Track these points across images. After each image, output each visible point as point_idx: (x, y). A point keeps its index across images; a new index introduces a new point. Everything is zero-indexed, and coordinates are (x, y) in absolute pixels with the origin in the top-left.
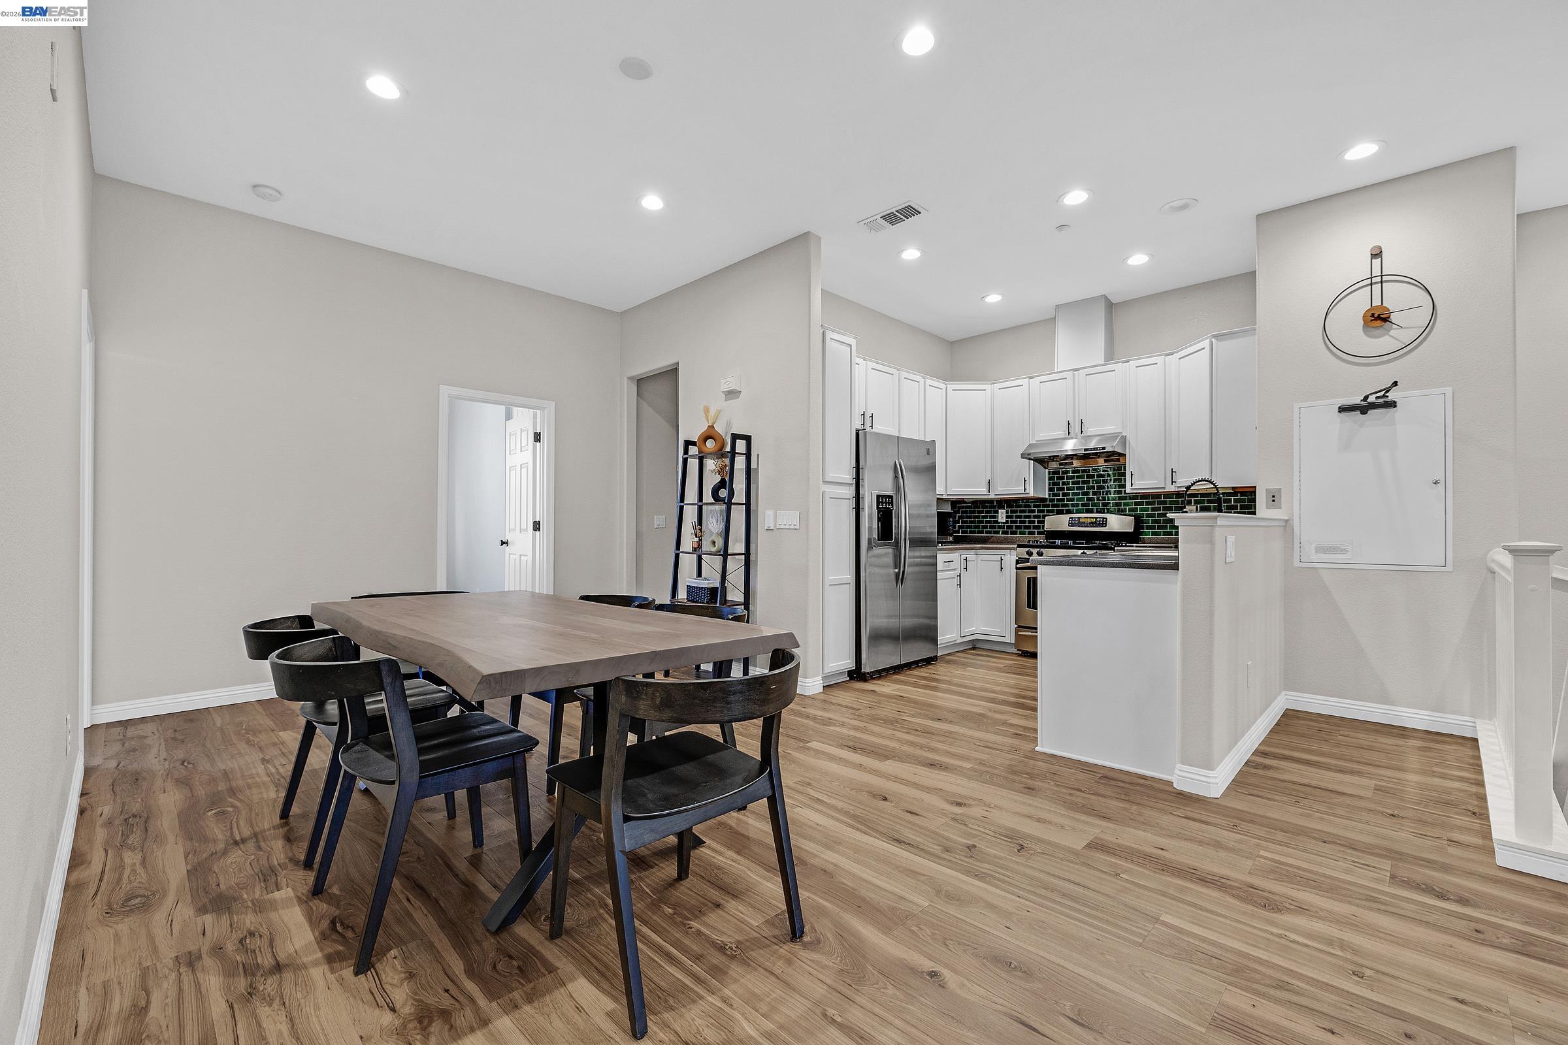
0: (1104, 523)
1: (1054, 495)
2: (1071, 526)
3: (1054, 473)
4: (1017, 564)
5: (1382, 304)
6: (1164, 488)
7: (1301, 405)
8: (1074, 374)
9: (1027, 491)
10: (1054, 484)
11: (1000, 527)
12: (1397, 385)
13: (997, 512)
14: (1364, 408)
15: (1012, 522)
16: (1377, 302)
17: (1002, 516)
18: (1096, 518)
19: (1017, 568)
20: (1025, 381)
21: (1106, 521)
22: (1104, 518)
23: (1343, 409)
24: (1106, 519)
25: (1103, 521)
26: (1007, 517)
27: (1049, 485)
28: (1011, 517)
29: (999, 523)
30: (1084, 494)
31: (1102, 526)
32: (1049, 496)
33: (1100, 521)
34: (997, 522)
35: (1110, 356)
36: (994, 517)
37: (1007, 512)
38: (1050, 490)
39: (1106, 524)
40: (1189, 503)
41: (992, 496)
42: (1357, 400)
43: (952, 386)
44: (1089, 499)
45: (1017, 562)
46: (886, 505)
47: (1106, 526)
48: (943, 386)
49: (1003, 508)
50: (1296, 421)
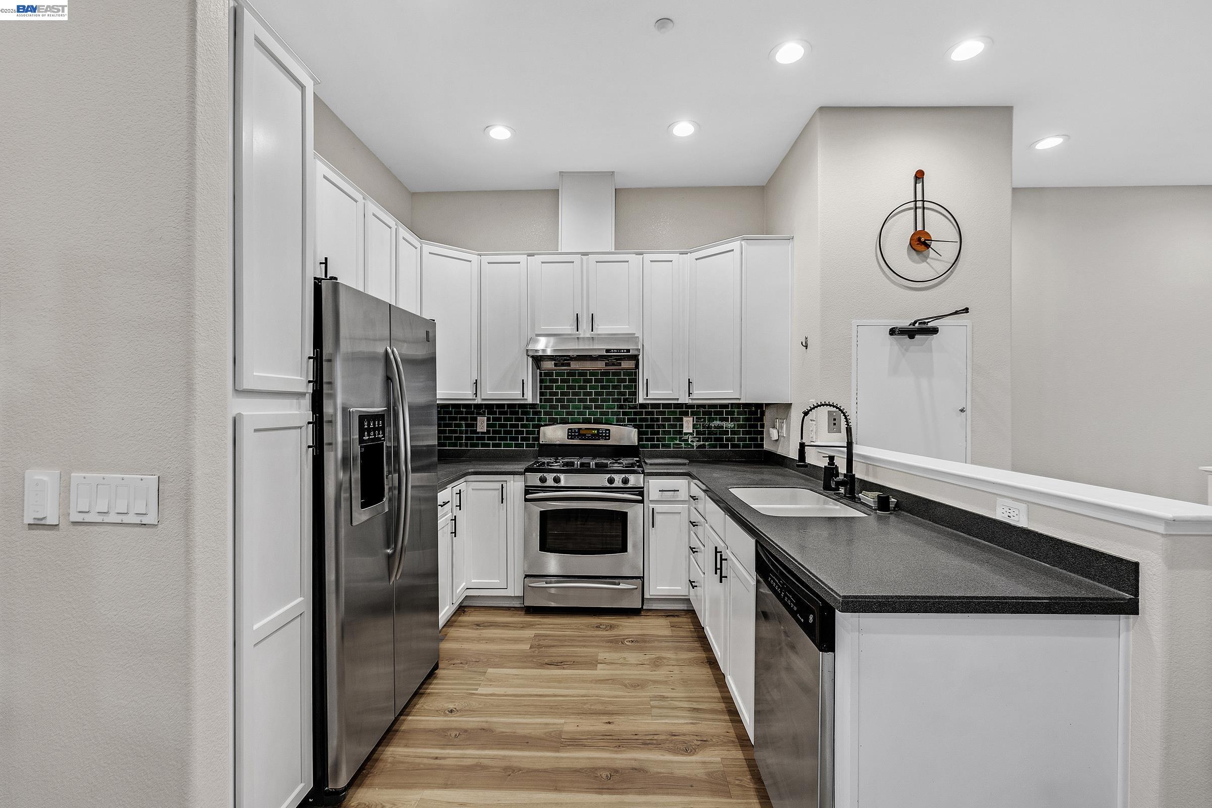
0: (607, 436)
1: (546, 401)
2: (571, 439)
3: (546, 374)
4: (526, 495)
5: (924, 229)
6: (678, 399)
7: (859, 322)
8: (582, 259)
9: (525, 397)
10: (546, 387)
11: (478, 439)
12: (968, 312)
13: (476, 419)
14: (911, 333)
15: (494, 432)
16: (920, 228)
17: (482, 424)
18: (598, 430)
19: (526, 500)
20: (522, 258)
21: (609, 433)
22: (607, 430)
23: (892, 332)
24: (609, 430)
25: (606, 433)
26: (488, 426)
27: (541, 388)
28: (494, 426)
29: (478, 433)
30: (580, 401)
31: (606, 439)
32: (541, 401)
33: (602, 433)
34: (475, 432)
35: (621, 244)
36: (472, 426)
37: (488, 419)
38: (542, 394)
39: (609, 436)
40: (686, 414)
41: (478, 401)
42: (905, 323)
43: (428, 248)
44: (585, 407)
45: (527, 492)
46: (375, 435)
47: (609, 439)
48: (418, 244)
49: (483, 414)
50: (854, 339)
